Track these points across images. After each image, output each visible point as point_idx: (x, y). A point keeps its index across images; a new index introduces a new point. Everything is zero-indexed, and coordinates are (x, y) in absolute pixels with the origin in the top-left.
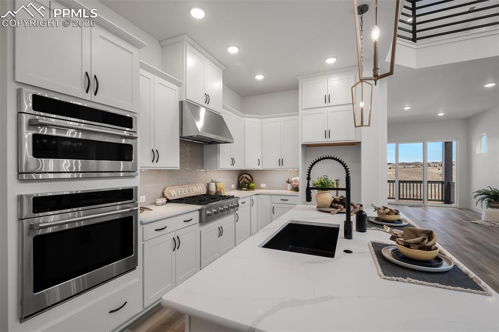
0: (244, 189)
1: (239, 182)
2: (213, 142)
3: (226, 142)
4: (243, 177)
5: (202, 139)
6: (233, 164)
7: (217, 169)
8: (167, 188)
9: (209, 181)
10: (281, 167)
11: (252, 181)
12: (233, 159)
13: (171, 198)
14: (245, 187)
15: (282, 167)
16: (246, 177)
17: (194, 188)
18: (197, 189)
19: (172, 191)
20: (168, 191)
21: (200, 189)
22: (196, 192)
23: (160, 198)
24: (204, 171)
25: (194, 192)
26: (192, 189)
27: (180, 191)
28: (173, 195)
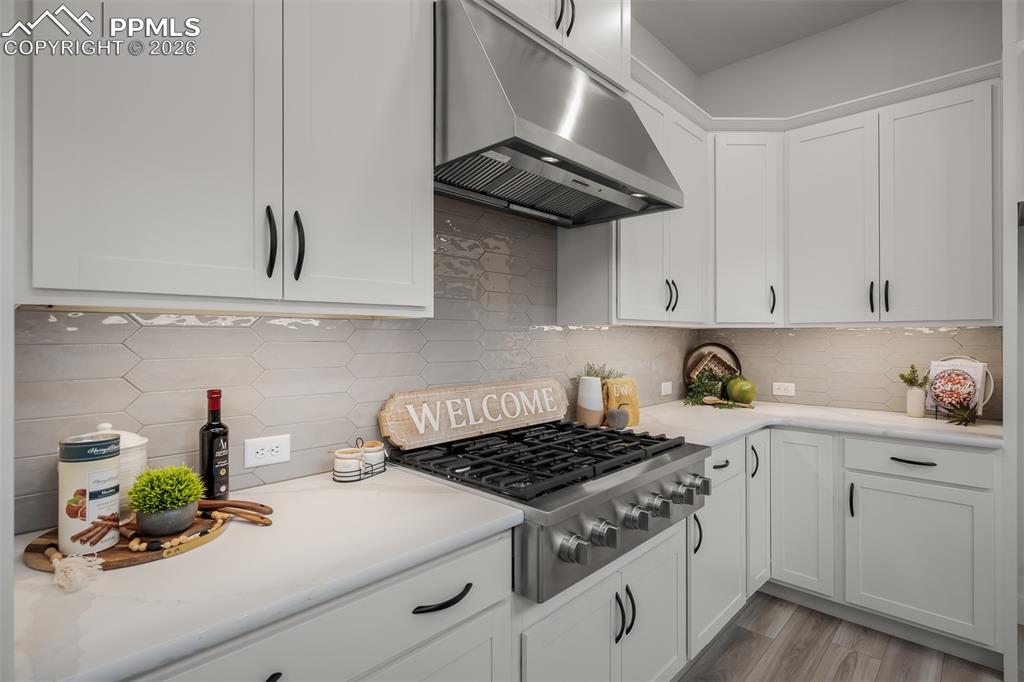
0: (708, 399)
1: (687, 373)
4: (702, 357)
6: (671, 306)
7: (608, 323)
8: (399, 398)
9: (577, 369)
10: (880, 314)
11: (735, 370)
12: (671, 285)
13: (408, 444)
14: (715, 394)
15: (885, 316)
16: (715, 357)
17: (518, 397)
18: (531, 400)
19: (421, 410)
20: (400, 411)
21: (542, 399)
22: (526, 414)
23: (359, 442)
24: (558, 331)
25: (518, 413)
26: (509, 401)
27: (457, 410)
28: (422, 430)
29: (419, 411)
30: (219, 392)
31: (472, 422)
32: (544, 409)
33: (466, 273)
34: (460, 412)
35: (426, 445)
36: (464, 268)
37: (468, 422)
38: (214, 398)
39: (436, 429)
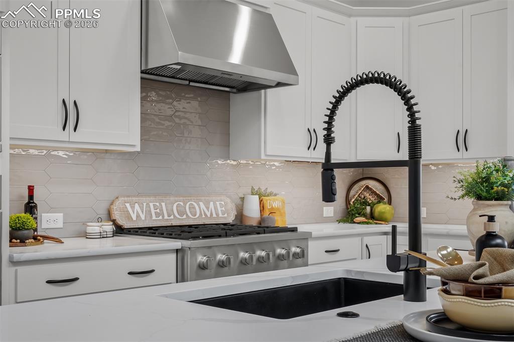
0: (359, 219)
1: (348, 199)
2: (249, 86)
3: (279, 84)
4: (360, 187)
5: (214, 77)
8: (121, 199)
10: (463, 153)
13: (126, 225)
15: (466, 155)
16: (367, 187)
17: (199, 205)
18: (208, 208)
19: (134, 207)
20: (122, 206)
21: (216, 208)
22: (204, 216)
23: (99, 220)
24: (232, 165)
25: (198, 215)
26: (192, 207)
27: (156, 209)
28: (134, 218)
29: (133, 207)
30: (33, 187)
31: (166, 217)
32: (217, 214)
33: (164, 124)
34: (158, 211)
35: (137, 227)
36: (163, 122)
37: (163, 217)
38: (31, 189)
39: (143, 218)
